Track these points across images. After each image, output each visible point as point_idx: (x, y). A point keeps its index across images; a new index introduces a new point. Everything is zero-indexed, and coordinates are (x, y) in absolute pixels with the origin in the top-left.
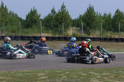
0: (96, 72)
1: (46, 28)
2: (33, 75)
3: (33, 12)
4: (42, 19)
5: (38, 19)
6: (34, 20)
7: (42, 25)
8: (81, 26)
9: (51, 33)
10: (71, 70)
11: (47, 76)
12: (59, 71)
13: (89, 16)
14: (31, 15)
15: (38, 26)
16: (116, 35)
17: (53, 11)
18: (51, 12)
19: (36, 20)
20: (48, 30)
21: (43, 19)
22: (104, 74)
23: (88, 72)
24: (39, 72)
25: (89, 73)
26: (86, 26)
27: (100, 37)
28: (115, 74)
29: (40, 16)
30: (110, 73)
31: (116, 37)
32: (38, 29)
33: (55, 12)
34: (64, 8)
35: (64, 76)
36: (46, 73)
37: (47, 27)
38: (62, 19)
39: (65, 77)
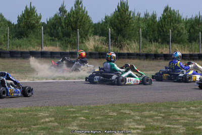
0: (132, 110)
1: (50, 38)
2: (31, 115)
3: (29, 12)
4: (44, 23)
5: (38, 22)
6: (31, 24)
7: (44, 33)
8: (108, 35)
9: (60, 46)
10: (92, 106)
11: (53, 116)
12: (72, 109)
13: (121, 17)
14: (26, 17)
15: (37, 35)
16: (165, 49)
17: (62, 10)
18: (59, 12)
19: (34, 24)
20: (53, 40)
21: (46, 23)
22: (146, 113)
23: (120, 110)
24: (41, 111)
25: (122, 111)
26: (115, 34)
27: (138, 52)
28: (164, 113)
29: (40, 18)
30: (156, 111)
31: (164, 53)
32: (37, 39)
33: (65, 12)
34: (80, 4)
35: (80, 116)
36: (51, 112)
37: (51, 35)
38: (76, 23)
39: (83, 118)
